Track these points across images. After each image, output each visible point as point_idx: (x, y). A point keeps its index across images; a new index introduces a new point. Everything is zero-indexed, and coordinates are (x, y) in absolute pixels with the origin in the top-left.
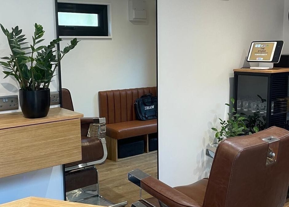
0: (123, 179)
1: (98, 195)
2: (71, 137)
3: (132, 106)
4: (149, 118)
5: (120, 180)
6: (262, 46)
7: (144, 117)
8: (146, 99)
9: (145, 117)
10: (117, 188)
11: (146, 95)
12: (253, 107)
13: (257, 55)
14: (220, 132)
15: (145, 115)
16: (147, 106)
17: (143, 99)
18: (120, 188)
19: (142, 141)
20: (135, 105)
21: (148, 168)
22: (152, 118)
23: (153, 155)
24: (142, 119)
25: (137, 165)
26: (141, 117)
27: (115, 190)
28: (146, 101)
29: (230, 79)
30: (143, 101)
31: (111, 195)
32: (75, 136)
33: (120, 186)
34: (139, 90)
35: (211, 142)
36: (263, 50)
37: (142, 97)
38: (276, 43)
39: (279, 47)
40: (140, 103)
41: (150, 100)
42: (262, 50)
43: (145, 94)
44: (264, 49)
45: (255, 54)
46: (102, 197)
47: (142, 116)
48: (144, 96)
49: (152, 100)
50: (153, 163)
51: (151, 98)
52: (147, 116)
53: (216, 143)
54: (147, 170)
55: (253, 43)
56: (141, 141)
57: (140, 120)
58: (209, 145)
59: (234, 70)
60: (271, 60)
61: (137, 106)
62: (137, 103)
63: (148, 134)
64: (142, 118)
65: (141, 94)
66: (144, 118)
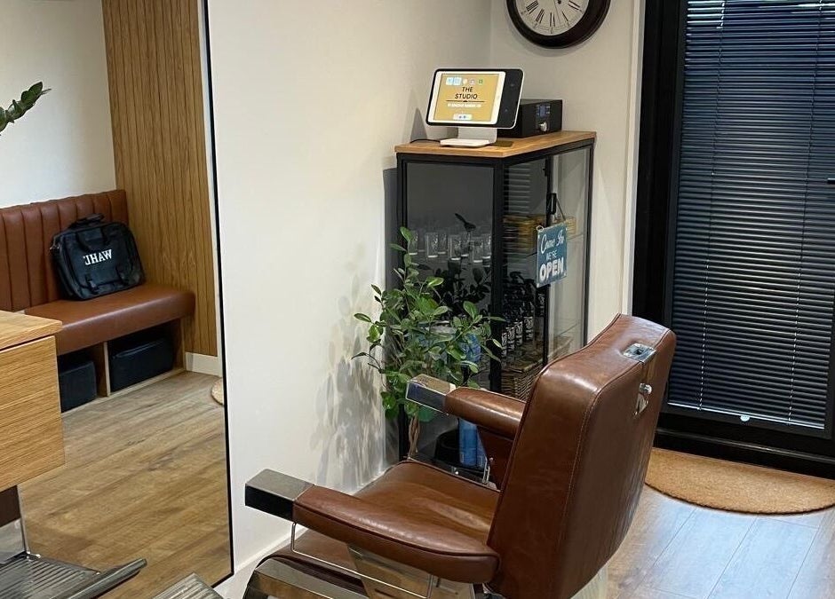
0: (64, 487)
1: (25, 553)
2: (31, 397)
3: (43, 256)
4: (102, 290)
5: (56, 491)
6: (465, 81)
7: (84, 287)
8: (85, 233)
9: (89, 287)
10: (56, 518)
11: (85, 219)
12: (430, 245)
13: (454, 105)
14: (377, 322)
15: (88, 281)
16: (92, 252)
17: (76, 233)
18: (67, 516)
19: (91, 365)
20: (55, 252)
21: (129, 445)
22: (109, 288)
23: (126, 399)
24: (80, 295)
25: (89, 439)
26: (76, 289)
27: (53, 527)
28: (87, 239)
29: (387, 173)
30: (77, 238)
31: (46, 544)
32: (42, 393)
33: (65, 510)
34: (61, 207)
35: (348, 352)
36: (468, 92)
37: (73, 226)
38: (502, 75)
39: (512, 85)
40: (70, 245)
41: (98, 235)
42: (467, 95)
43: (80, 218)
44: (470, 90)
45: (449, 105)
46: (38, 555)
47: (82, 286)
48: (79, 224)
49: (103, 234)
50: (138, 425)
51: (102, 228)
52: (93, 285)
53: (363, 354)
54: (130, 449)
55: (439, 73)
56: (87, 366)
57: (76, 298)
58: (343, 361)
59: (396, 147)
60: (494, 121)
61: (62, 257)
62: (60, 247)
63: (108, 342)
64: (81, 293)
65: (68, 218)
66: (86, 292)
